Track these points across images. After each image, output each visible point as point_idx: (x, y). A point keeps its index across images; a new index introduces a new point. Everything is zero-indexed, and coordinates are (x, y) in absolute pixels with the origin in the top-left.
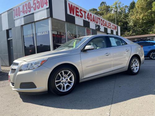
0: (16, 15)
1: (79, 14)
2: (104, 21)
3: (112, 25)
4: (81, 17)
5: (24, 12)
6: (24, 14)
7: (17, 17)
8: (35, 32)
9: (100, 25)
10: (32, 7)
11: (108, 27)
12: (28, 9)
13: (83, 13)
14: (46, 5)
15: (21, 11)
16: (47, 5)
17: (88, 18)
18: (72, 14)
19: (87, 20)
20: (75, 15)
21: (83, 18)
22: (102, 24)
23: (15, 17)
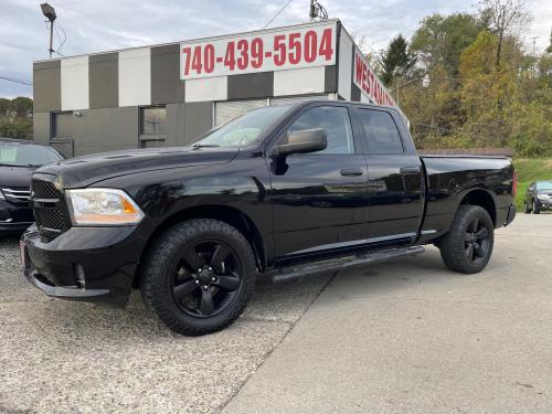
0: (194, 67)
1: (366, 83)
5: (231, 64)
7: (199, 72)
10: (269, 54)
12: (251, 58)
13: (371, 82)
14: (324, 56)
15: (220, 60)
16: (328, 58)
17: (376, 95)
18: (358, 85)
20: (360, 87)
21: (369, 96)
23: (187, 73)
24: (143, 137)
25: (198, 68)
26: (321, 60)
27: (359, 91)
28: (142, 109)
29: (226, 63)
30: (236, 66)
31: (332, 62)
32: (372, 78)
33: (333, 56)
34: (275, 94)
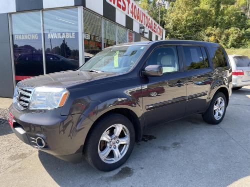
2: (149, 19)
3: (157, 28)
4: (124, 9)
8: (43, 30)
9: (145, 26)
11: (153, 30)
13: (127, 3)
17: (132, 13)
18: (112, 3)
19: (130, 15)
21: (126, 12)
22: (147, 25)
27: (114, 8)
34: (44, 8)
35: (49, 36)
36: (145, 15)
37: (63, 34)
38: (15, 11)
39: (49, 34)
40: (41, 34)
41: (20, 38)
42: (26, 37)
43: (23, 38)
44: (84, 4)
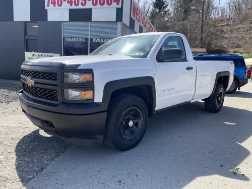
0: (52, 3)
1: (138, 17)
4: (139, 21)
5: (71, 3)
6: (71, 5)
7: (55, 6)
8: (90, 36)
13: (140, 16)
14: (116, 3)
16: (118, 4)
17: (142, 22)
19: (142, 25)
20: (135, 19)
23: (48, 6)
24: (26, 38)
25: (54, 3)
26: (114, 4)
27: (134, 21)
28: (25, 23)
29: (68, 2)
30: (73, 4)
31: (120, 6)
32: (141, 14)
33: (120, 3)
34: (92, 20)
35: (94, 40)
36: (149, 24)
37: (105, 40)
38: (68, 20)
39: (94, 39)
40: (88, 39)
41: (70, 40)
42: (75, 40)
43: (73, 40)
44: (121, 21)
